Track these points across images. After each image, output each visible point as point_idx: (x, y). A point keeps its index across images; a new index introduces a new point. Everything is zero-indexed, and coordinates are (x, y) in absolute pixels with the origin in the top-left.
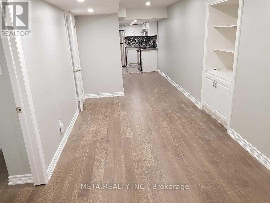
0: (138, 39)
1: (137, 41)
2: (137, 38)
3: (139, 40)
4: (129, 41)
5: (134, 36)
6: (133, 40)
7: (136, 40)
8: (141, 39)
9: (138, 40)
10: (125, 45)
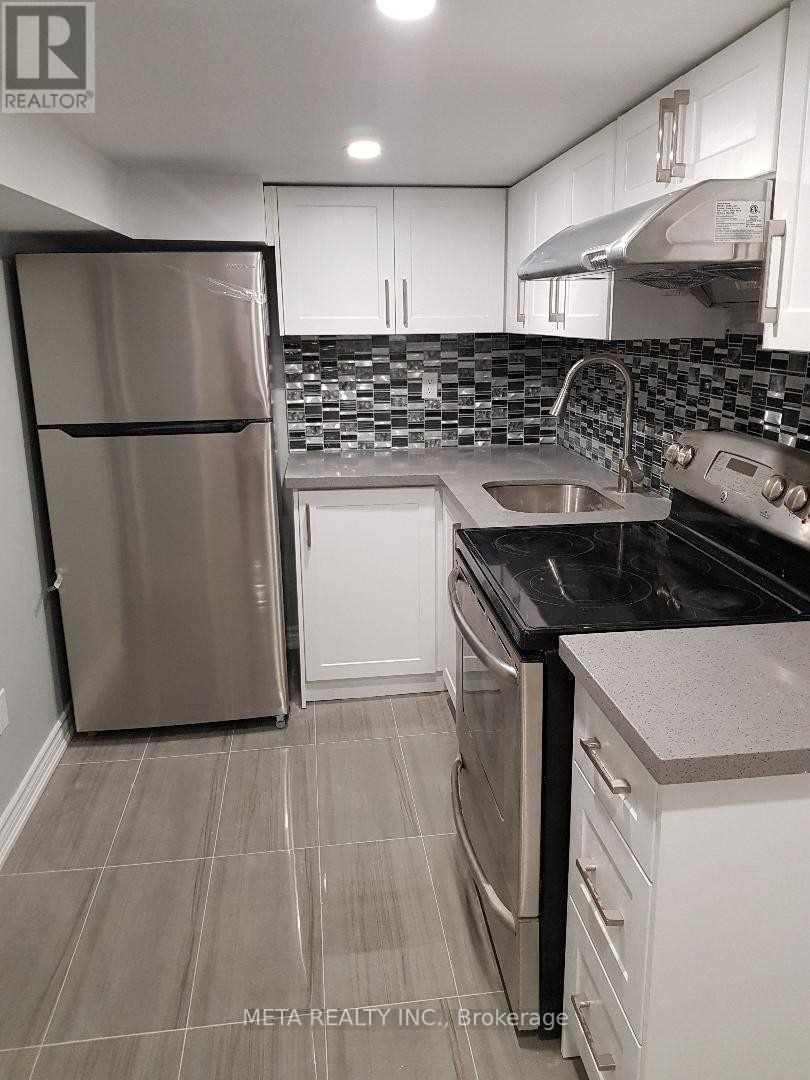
0: (447, 368)
1: (430, 392)
2: (435, 355)
3: (467, 382)
4: (343, 386)
5: (397, 329)
6: (385, 379)
7: (419, 386)
8: (478, 377)
9: (454, 378)
10: (293, 434)
